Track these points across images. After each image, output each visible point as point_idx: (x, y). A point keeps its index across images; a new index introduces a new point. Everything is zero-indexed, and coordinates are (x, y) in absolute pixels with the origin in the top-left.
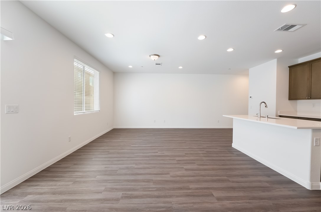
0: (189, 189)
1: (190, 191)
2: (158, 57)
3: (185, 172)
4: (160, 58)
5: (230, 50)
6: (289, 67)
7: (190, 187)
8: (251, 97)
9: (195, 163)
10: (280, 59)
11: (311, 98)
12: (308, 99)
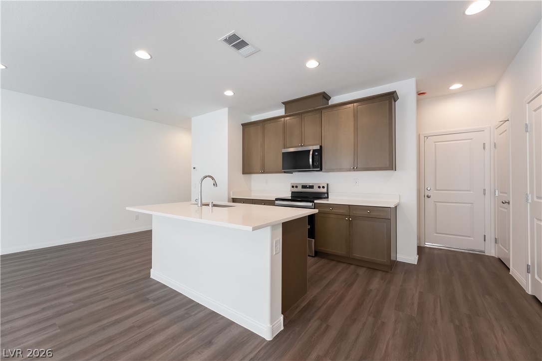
6: (242, 125)
8: (194, 168)
11: (264, 172)
12: (262, 173)
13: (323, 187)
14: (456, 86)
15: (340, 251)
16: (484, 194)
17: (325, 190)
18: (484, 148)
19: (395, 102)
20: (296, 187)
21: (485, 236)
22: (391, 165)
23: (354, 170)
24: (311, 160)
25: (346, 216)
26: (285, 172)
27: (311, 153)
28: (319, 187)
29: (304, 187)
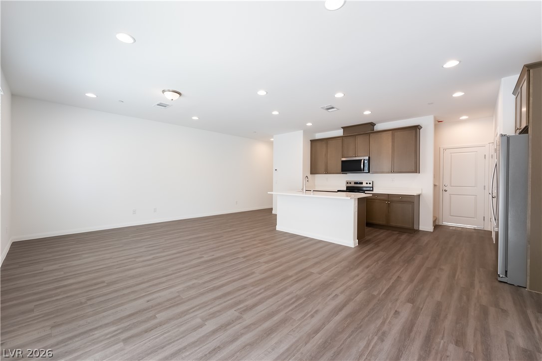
0: (291, 276)
1: (294, 278)
2: (179, 95)
3: (267, 265)
4: (181, 97)
5: (275, 113)
6: (311, 141)
7: (290, 275)
8: (276, 170)
9: (264, 254)
10: (306, 132)
11: (327, 173)
12: (325, 173)
13: (370, 183)
14: (464, 117)
15: (382, 222)
16: (485, 189)
17: (371, 185)
18: (485, 158)
19: (420, 129)
20: (350, 183)
21: (484, 217)
22: (416, 170)
23: (391, 172)
24: (362, 166)
25: (386, 201)
26: (343, 173)
27: (362, 161)
28: (367, 183)
29: (356, 183)
